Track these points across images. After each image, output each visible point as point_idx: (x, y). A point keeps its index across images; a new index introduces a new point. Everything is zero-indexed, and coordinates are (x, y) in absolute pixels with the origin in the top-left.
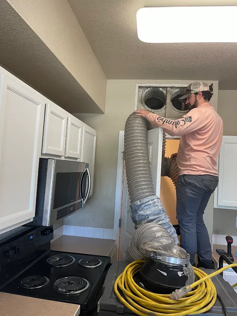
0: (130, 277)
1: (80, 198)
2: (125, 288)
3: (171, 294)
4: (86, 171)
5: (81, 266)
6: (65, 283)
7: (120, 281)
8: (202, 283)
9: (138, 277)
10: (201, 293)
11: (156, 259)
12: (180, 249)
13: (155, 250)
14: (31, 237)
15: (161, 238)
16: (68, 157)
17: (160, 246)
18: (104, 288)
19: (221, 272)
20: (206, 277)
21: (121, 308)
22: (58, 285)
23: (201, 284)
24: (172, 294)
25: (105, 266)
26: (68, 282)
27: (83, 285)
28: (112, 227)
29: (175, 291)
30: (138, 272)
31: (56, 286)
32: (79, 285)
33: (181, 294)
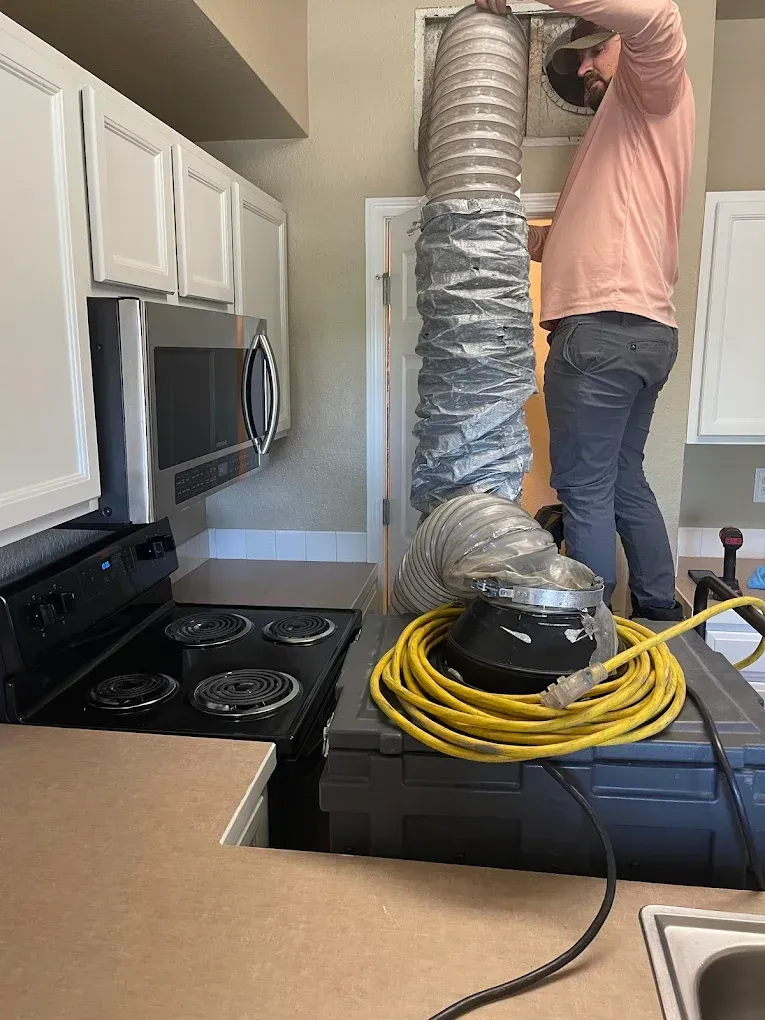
0: (419, 656)
1: (249, 436)
2: (404, 684)
3: (544, 693)
4: (260, 345)
5: (272, 641)
6: (226, 689)
7: (388, 669)
8: (639, 656)
9: (441, 655)
10: (637, 685)
11: (497, 598)
12: (572, 567)
13: (493, 574)
14: (106, 565)
15: (510, 539)
16: (190, 298)
17: (507, 562)
18: (341, 689)
19: (702, 621)
20: (651, 640)
21: (393, 740)
22: (205, 692)
23: (637, 660)
24: (547, 691)
25: (344, 636)
26: (236, 685)
27: (282, 688)
28: (360, 524)
29: (556, 683)
30: (444, 642)
31: (200, 697)
32: (269, 689)
33: (576, 690)
